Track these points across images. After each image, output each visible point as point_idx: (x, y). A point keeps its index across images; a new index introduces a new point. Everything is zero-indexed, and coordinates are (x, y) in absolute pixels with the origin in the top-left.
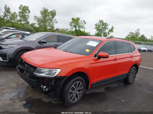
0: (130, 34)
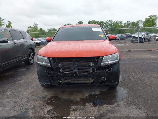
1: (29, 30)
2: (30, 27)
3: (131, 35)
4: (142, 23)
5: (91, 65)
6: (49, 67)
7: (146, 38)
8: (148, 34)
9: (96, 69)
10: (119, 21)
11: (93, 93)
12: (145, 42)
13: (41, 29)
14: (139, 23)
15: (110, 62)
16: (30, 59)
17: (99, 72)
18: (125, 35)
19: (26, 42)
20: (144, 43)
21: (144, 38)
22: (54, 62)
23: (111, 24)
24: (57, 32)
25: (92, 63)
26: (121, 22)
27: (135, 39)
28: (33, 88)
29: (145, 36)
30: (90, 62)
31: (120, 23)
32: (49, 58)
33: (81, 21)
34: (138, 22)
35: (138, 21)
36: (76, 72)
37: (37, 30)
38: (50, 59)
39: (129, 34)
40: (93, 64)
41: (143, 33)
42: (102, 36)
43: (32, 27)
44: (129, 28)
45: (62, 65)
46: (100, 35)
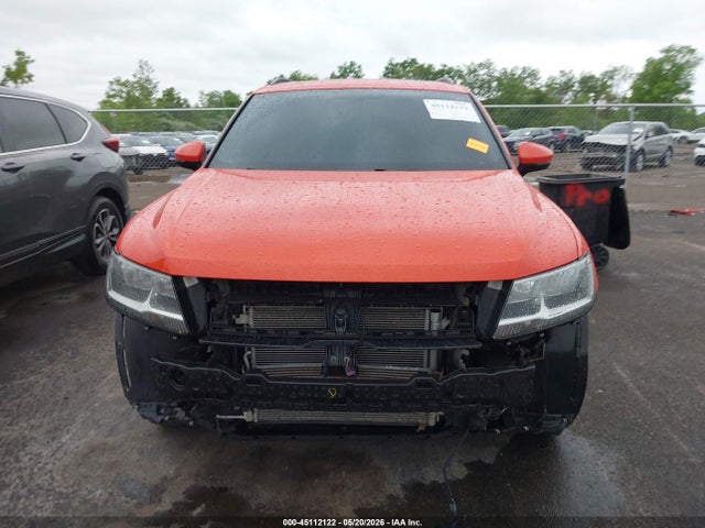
0: (115, 87)
1: (114, 96)
2: (118, 81)
3: (578, 133)
4: (630, 82)
5: (430, 330)
6: (179, 336)
7: (651, 152)
8: (659, 131)
9: (463, 356)
10: (524, 70)
11: (432, 475)
12: (645, 167)
13: (169, 93)
14: (611, 78)
15: (545, 314)
16: (98, 246)
17: (486, 378)
18: (550, 134)
19: (80, 159)
20: (644, 172)
21: (642, 150)
22: (211, 305)
23: (489, 82)
24: (237, 109)
25: (435, 316)
26: (533, 75)
27: (600, 154)
28: (97, 425)
29: (649, 139)
30: (427, 312)
31: (530, 75)
32: (177, 280)
33: (352, 64)
34: (611, 74)
35: (611, 69)
36: (340, 370)
37: (150, 94)
38: (187, 285)
39: (569, 130)
40: (445, 323)
41: (641, 128)
42: (483, 147)
43: (128, 81)
44: (567, 100)
45: (255, 320)
46: (472, 144)
